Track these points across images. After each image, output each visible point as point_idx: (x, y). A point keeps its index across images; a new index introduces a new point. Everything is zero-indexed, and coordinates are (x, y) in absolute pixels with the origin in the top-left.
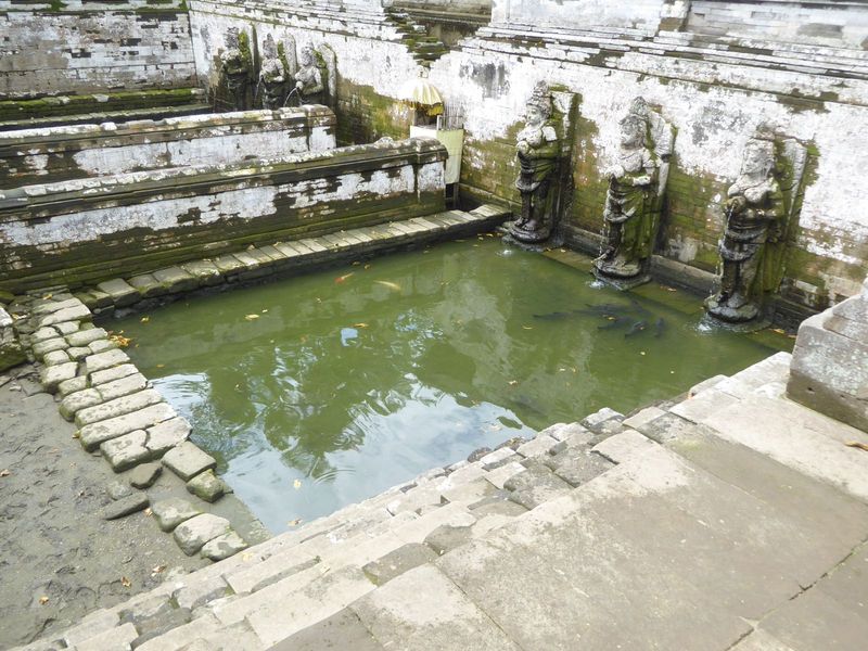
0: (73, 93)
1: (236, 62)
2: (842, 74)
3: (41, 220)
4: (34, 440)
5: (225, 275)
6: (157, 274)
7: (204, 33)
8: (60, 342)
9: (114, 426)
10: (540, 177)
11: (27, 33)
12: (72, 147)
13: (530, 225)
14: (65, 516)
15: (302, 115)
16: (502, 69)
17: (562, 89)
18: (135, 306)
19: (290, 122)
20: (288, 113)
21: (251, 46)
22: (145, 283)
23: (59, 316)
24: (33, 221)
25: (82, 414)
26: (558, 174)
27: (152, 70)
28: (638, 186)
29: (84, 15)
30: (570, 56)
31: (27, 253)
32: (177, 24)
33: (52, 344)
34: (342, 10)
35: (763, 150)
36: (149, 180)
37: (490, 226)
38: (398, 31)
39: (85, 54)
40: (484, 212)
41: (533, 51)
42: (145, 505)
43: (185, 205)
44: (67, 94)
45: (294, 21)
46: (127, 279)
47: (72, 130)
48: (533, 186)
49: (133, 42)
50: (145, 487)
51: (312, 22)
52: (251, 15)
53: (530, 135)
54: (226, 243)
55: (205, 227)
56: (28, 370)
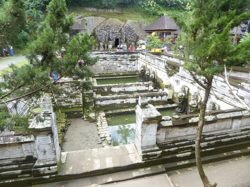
0: (117, 73)
1: (142, 70)
2: (224, 95)
3: (102, 101)
4: (93, 132)
5: (126, 112)
6: (116, 110)
7: (139, 64)
8: (100, 119)
9: (102, 132)
10: (181, 101)
11: (112, 64)
12: (111, 87)
13: (179, 109)
14: (93, 142)
15: (148, 83)
16: (179, 81)
17: (187, 87)
18: (112, 115)
19: (146, 85)
20: (146, 83)
21: (145, 68)
22: (114, 111)
23: (101, 115)
24: (101, 101)
25: (99, 130)
26: (185, 101)
27: (130, 69)
28: (194, 107)
29: (121, 61)
30: (189, 81)
31: (100, 105)
32: (135, 62)
33: (99, 119)
34: (159, 65)
35: (210, 106)
36: (117, 97)
37: (174, 108)
38: (166, 71)
39: (120, 67)
40: (174, 105)
41: (184, 79)
42: (102, 143)
43: (122, 100)
44: (116, 73)
45: (152, 65)
46: (112, 110)
47: (111, 85)
48: (180, 103)
49: (128, 65)
50: (103, 141)
51: (154, 66)
52: (146, 62)
53: (180, 94)
54: (127, 106)
55: (124, 104)
56: (95, 122)
